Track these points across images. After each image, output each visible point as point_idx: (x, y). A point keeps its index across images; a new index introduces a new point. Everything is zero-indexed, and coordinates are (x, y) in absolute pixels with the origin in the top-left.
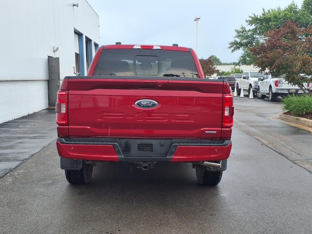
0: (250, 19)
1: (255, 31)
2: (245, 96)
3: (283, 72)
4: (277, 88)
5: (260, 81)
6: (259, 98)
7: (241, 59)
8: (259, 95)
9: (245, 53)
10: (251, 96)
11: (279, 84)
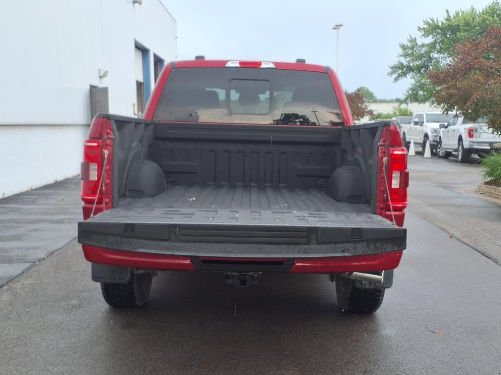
0: (425, 26)
1: (432, 46)
2: (418, 153)
3: (485, 112)
4: (471, 139)
5: (442, 129)
6: (440, 157)
7: (410, 92)
8: (440, 151)
9: (417, 82)
10: (428, 153)
11: (475, 134)
